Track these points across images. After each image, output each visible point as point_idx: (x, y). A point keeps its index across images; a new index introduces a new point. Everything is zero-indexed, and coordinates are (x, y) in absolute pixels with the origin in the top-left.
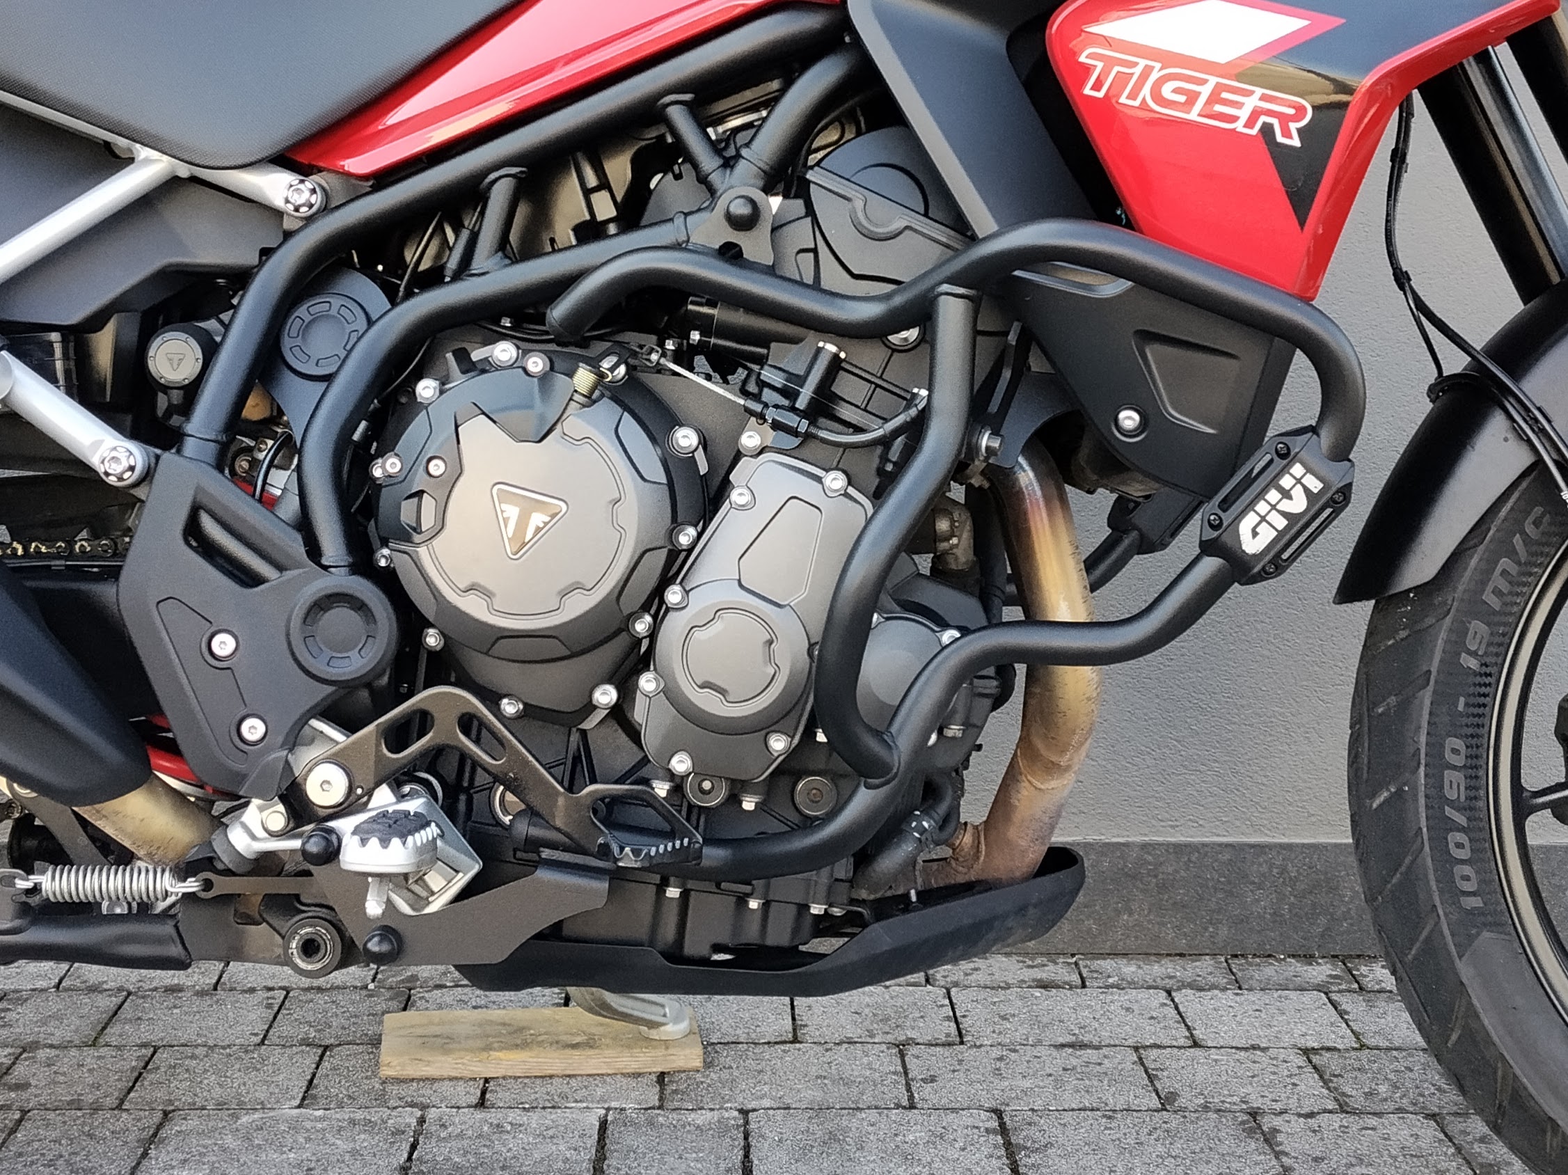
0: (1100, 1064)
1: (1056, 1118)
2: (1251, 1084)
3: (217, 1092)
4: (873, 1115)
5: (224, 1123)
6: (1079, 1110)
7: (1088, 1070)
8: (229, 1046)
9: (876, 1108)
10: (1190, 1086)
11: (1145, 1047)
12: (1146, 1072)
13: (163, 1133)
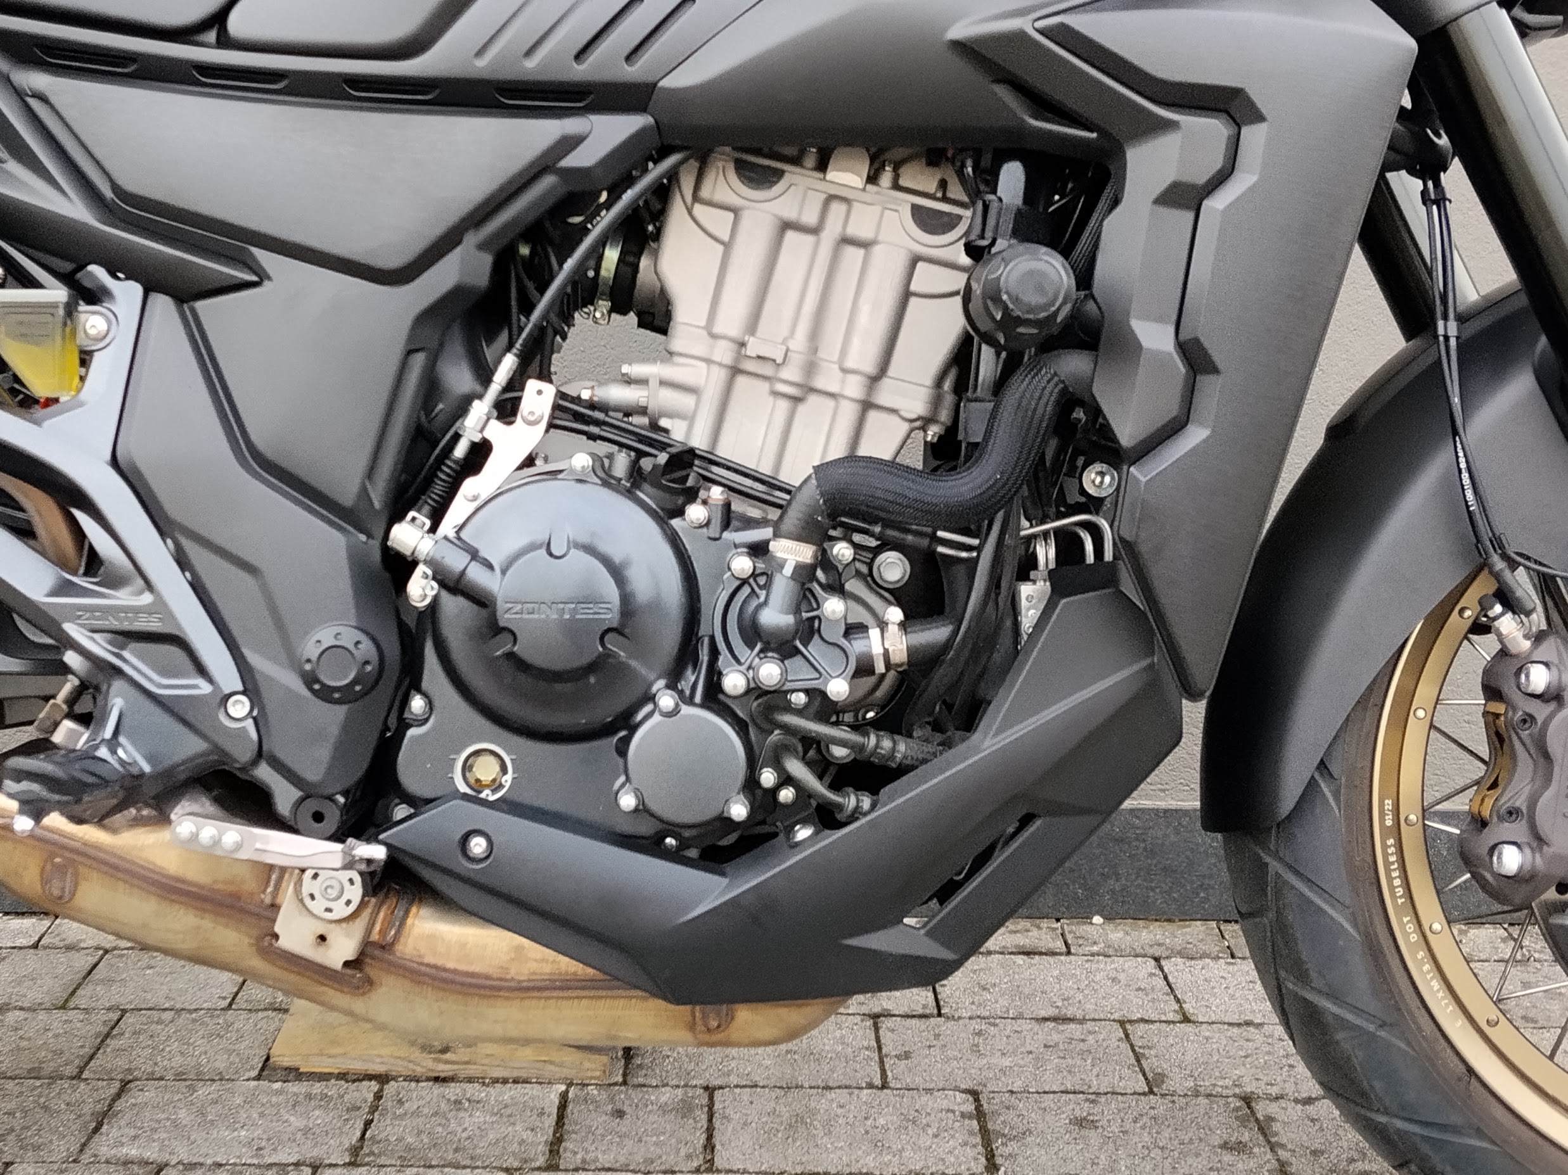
0: (1083, 1041)
1: (1036, 1102)
2: (1244, 1065)
3: (178, 1061)
4: (841, 1095)
5: (180, 1096)
6: (1062, 1092)
7: (1071, 1047)
8: (196, 1010)
9: (846, 1087)
10: (1180, 1066)
11: (1130, 1022)
12: (1133, 1051)
13: (119, 1105)
